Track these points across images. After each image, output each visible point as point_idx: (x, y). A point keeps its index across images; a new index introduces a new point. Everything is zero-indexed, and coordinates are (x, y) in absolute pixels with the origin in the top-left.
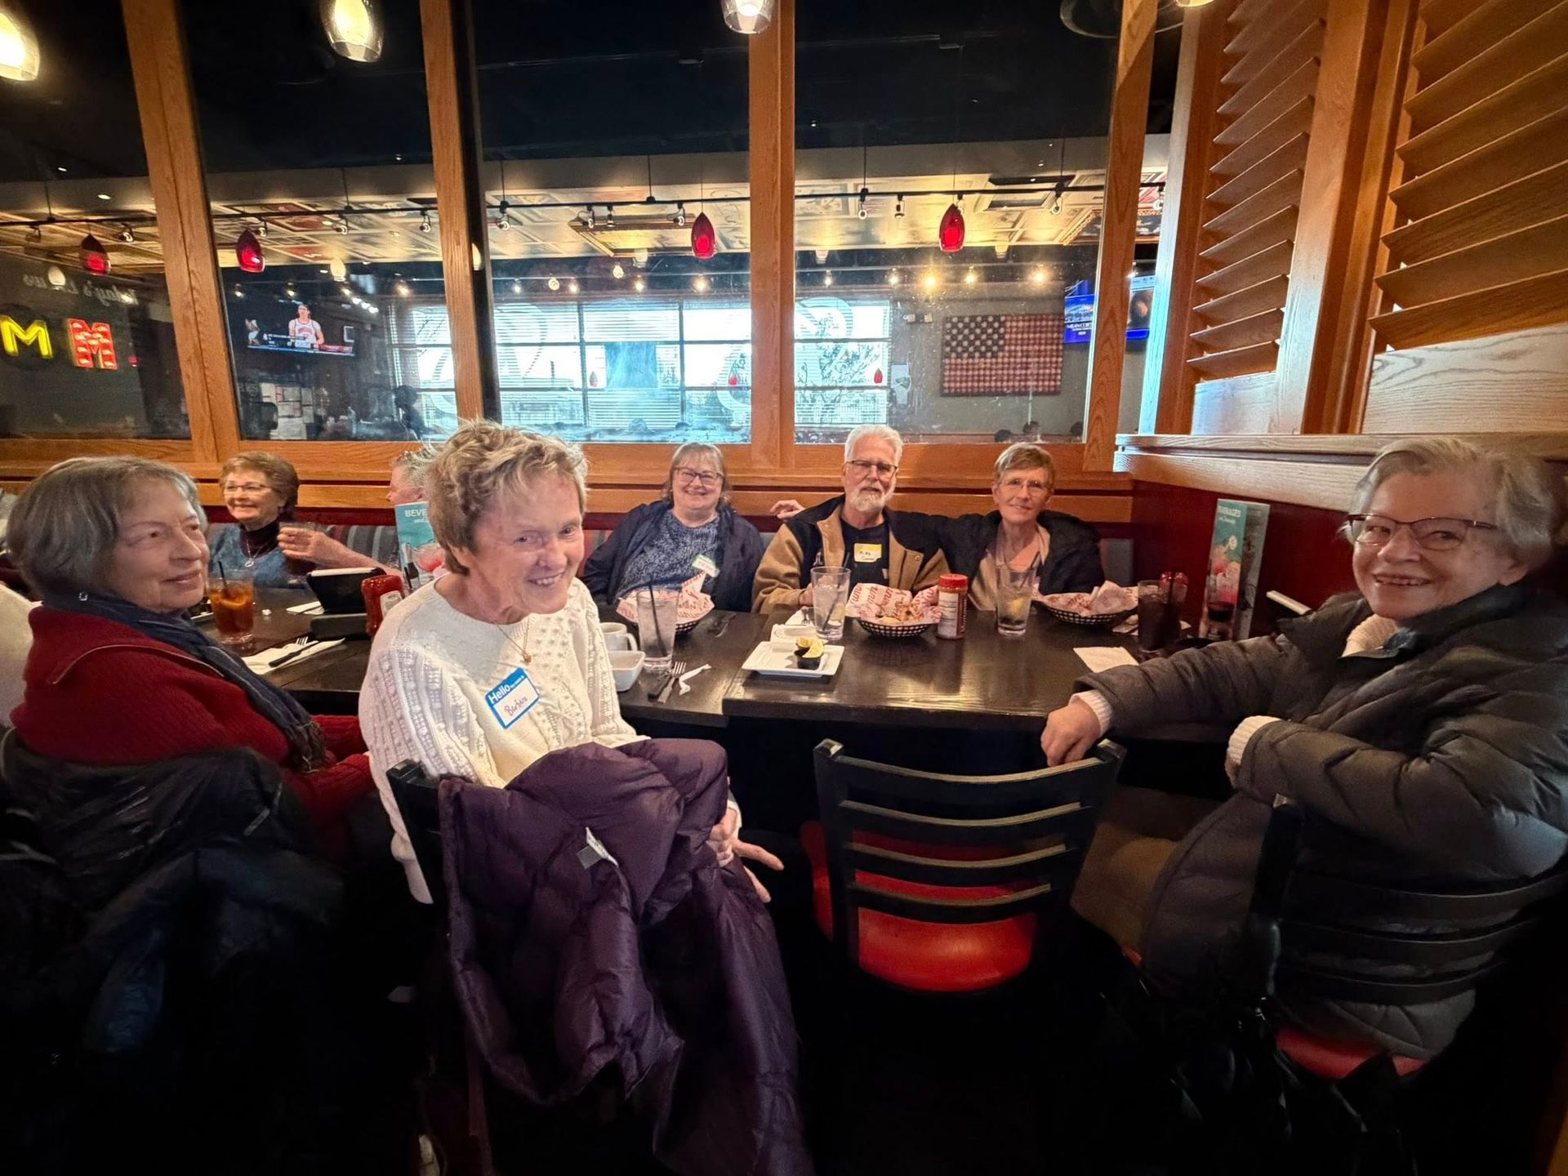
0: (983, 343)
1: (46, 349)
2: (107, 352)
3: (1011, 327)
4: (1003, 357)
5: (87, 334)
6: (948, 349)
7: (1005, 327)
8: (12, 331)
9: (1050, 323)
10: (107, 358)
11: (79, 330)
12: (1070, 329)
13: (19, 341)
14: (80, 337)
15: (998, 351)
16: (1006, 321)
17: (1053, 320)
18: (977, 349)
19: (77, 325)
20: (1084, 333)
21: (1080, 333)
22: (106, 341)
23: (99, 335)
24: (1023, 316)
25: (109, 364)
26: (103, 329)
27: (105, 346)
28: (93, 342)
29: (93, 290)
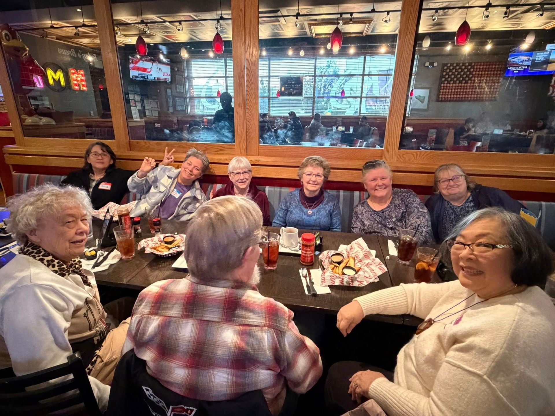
0: (461, 76)
1: (63, 83)
2: (84, 83)
3: (477, 68)
4: (471, 83)
5: (77, 75)
6: (444, 79)
7: (474, 69)
8: (51, 75)
9: (497, 66)
10: (83, 86)
11: (73, 74)
12: (509, 70)
13: (54, 79)
14: (74, 76)
15: (468, 80)
16: (474, 65)
17: (499, 65)
18: (458, 79)
19: (73, 71)
20: (517, 72)
21: (515, 72)
22: (83, 78)
23: (80, 76)
24: (484, 63)
25: (85, 88)
26: (82, 73)
27: (82, 80)
28: (79, 79)
29: (81, 55)
